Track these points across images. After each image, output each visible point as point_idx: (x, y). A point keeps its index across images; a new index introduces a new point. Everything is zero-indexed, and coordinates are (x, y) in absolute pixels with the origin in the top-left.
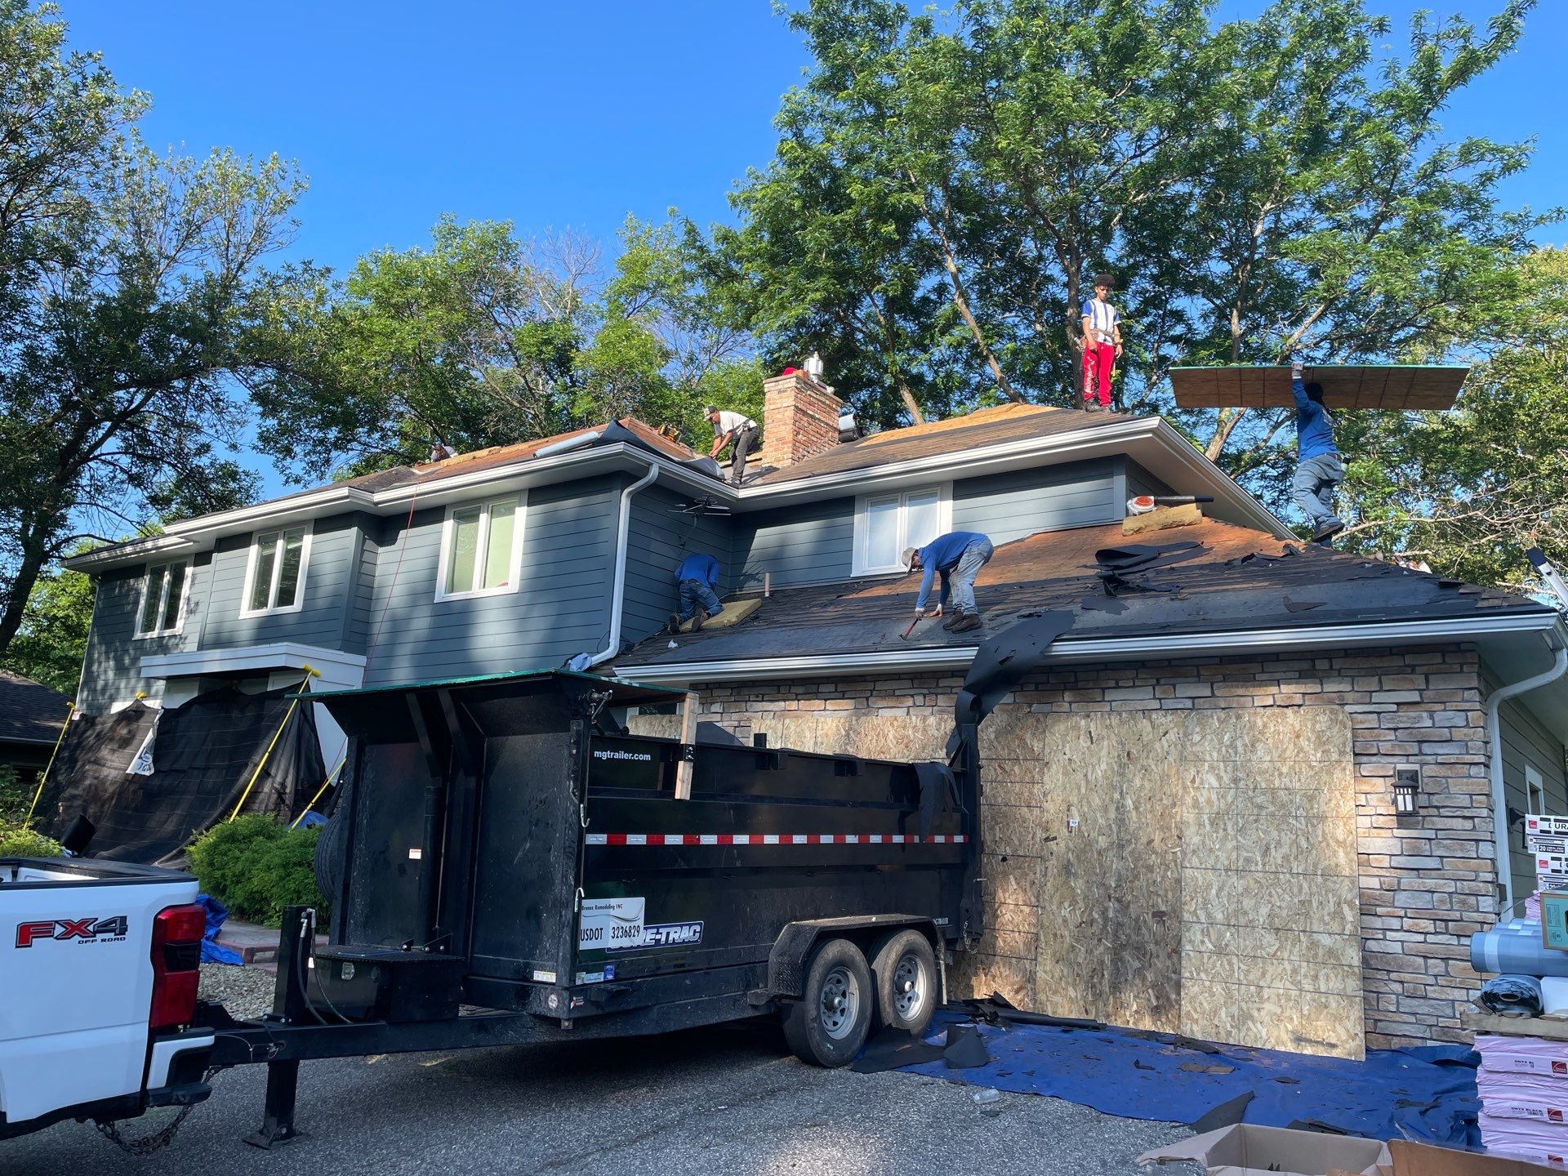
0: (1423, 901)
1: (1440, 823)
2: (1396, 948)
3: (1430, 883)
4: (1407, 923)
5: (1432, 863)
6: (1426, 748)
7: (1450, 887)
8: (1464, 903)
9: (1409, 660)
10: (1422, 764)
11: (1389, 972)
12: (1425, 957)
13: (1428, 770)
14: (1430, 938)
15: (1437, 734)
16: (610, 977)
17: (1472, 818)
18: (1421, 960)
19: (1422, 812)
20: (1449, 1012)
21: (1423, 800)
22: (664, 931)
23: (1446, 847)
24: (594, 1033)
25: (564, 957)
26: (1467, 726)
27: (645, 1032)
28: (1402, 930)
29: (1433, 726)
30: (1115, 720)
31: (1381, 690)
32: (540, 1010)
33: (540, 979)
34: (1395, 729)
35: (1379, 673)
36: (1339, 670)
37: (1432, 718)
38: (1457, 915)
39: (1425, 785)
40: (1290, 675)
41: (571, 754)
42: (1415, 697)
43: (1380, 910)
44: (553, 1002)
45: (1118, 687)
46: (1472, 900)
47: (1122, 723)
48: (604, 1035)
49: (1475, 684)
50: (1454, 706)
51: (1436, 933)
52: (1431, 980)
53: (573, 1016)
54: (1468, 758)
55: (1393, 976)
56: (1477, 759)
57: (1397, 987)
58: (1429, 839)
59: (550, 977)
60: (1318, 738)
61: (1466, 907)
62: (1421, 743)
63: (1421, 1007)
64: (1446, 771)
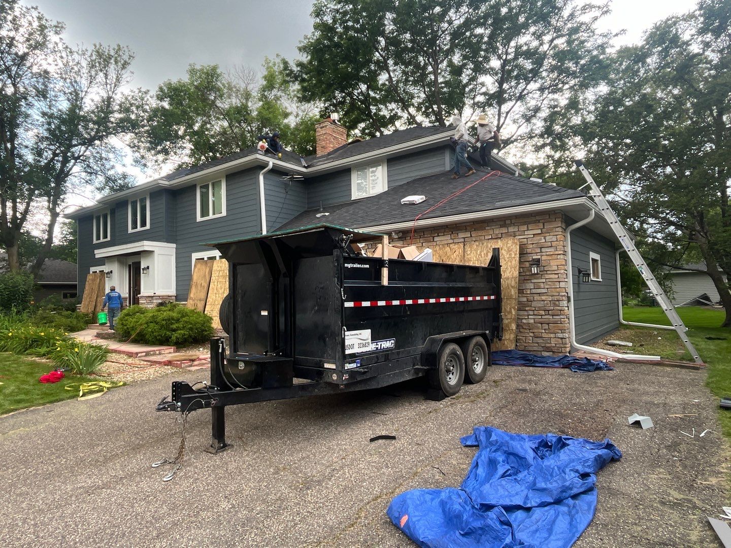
0: (541, 304)
1: (547, 276)
2: (532, 321)
3: (543, 298)
4: (536, 312)
5: (544, 291)
6: (543, 250)
7: (550, 299)
8: (555, 304)
9: (538, 218)
10: (541, 256)
11: (529, 329)
12: (542, 324)
13: (544, 258)
14: (543, 317)
15: (547, 244)
16: (359, 365)
17: (558, 274)
18: (540, 325)
19: (541, 273)
20: (549, 341)
21: (542, 269)
22: (379, 344)
23: (549, 285)
24: (352, 389)
25: (339, 358)
26: (557, 241)
27: (373, 387)
28: (534, 315)
29: (546, 242)
30: (437, 248)
31: (528, 230)
32: (329, 380)
33: (327, 367)
34: (533, 244)
35: (527, 223)
36: (514, 224)
37: (545, 239)
38: (552, 308)
39: (543, 263)
40: (497, 227)
41: (335, 266)
42: (539, 231)
43: (527, 308)
44: (335, 377)
45: (438, 236)
46: (557, 303)
47: (440, 249)
48: (357, 389)
49: (560, 225)
50: (552, 234)
51: (545, 315)
52: (544, 331)
53: (344, 383)
54: (557, 253)
55: (531, 331)
56: (560, 252)
57: (532, 334)
58: (544, 283)
59: (333, 366)
60: (508, 249)
61: (555, 305)
62: (541, 248)
63: (540, 341)
64: (549, 258)
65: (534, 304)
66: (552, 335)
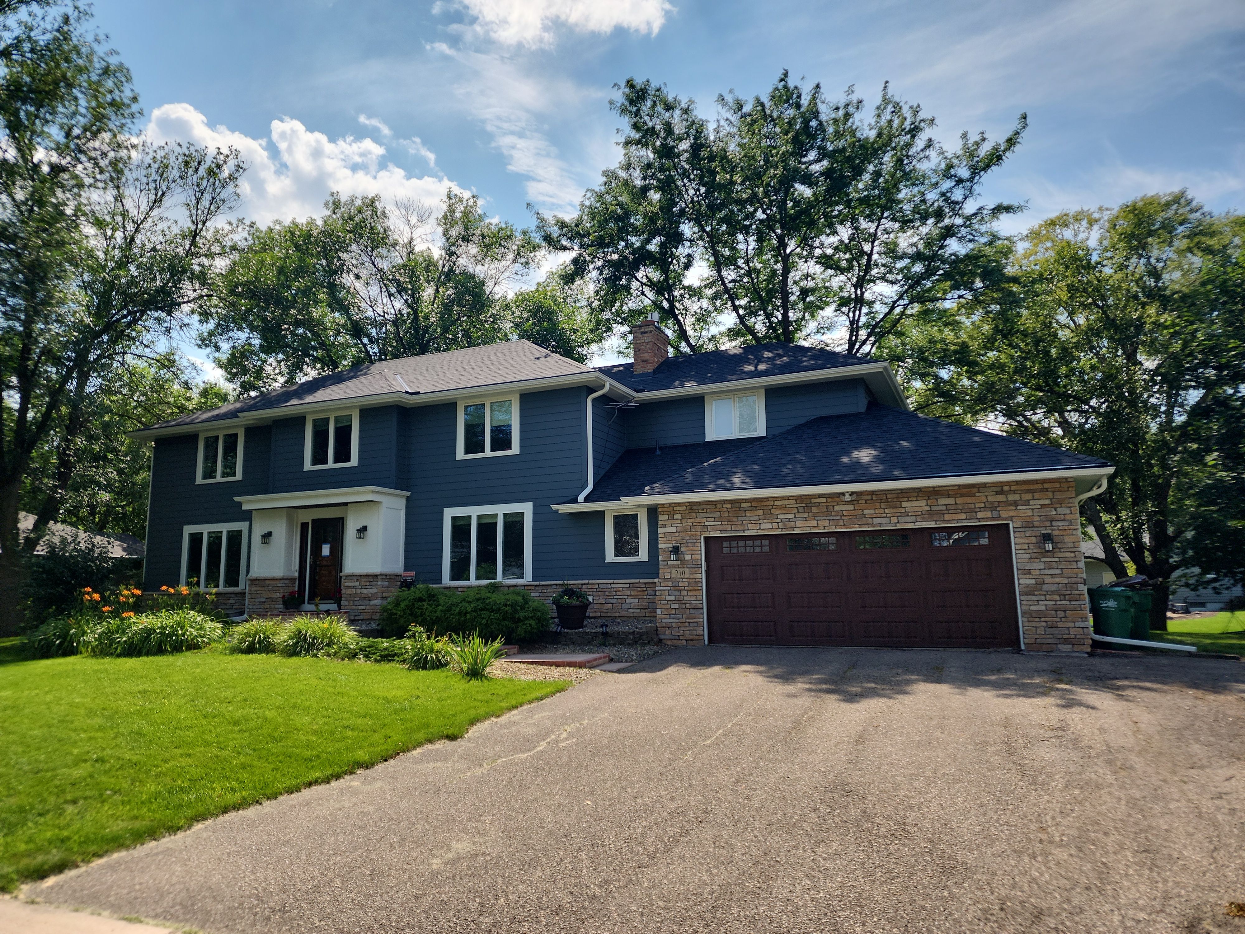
0: (1054, 587)
1: (1061, 555)
2: (1043, 608)
3: (1057, 580)
4: (1048, 597)
5: (1058, 572)
6: (1054, 523)
7: (1066, 581)
8: (1072, 587)
9: (1045, 486)
10: (1053, 530)
12: (1056, 611)
13: (1055, 533)
14: (1058, 603)
15: (1057, 517)
17: (1075, 552)
18: (1054, 612)
19: (1054, 550)
20: (1067, 632)
21: (1055, 545)
23: (1063, 565)
26: (1071, 513)
28: (1045, 600)
29: (1057, 514)
31: (1033, 499)
34: (1040, 516)
35: (1033, 492)
36: (1014, 491)
37: (1055, 510)
38: (1069, 592)
39: (1055, 539)
40: (993, 494)
42: (1048, 502)
45: (909, 501)
46: (1075, 586)
49: (1073, 495)
51: (1061, 600)
52: (1058, 620)
54: (1072, 527)
56: (1076, 527)
57: (1043, 624)
58: (1057, 562)
61: (1072, 589)
62: (1051, 521)
63: (1056, 631)
64: (1061, 533)
65: (1045, 587)
66: (1072, 625)
